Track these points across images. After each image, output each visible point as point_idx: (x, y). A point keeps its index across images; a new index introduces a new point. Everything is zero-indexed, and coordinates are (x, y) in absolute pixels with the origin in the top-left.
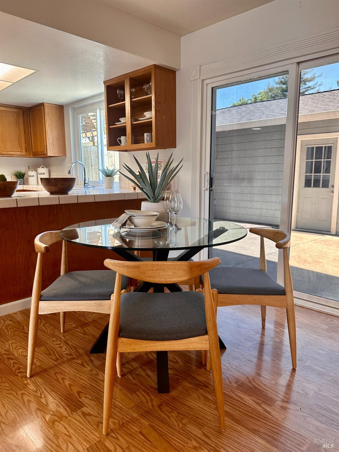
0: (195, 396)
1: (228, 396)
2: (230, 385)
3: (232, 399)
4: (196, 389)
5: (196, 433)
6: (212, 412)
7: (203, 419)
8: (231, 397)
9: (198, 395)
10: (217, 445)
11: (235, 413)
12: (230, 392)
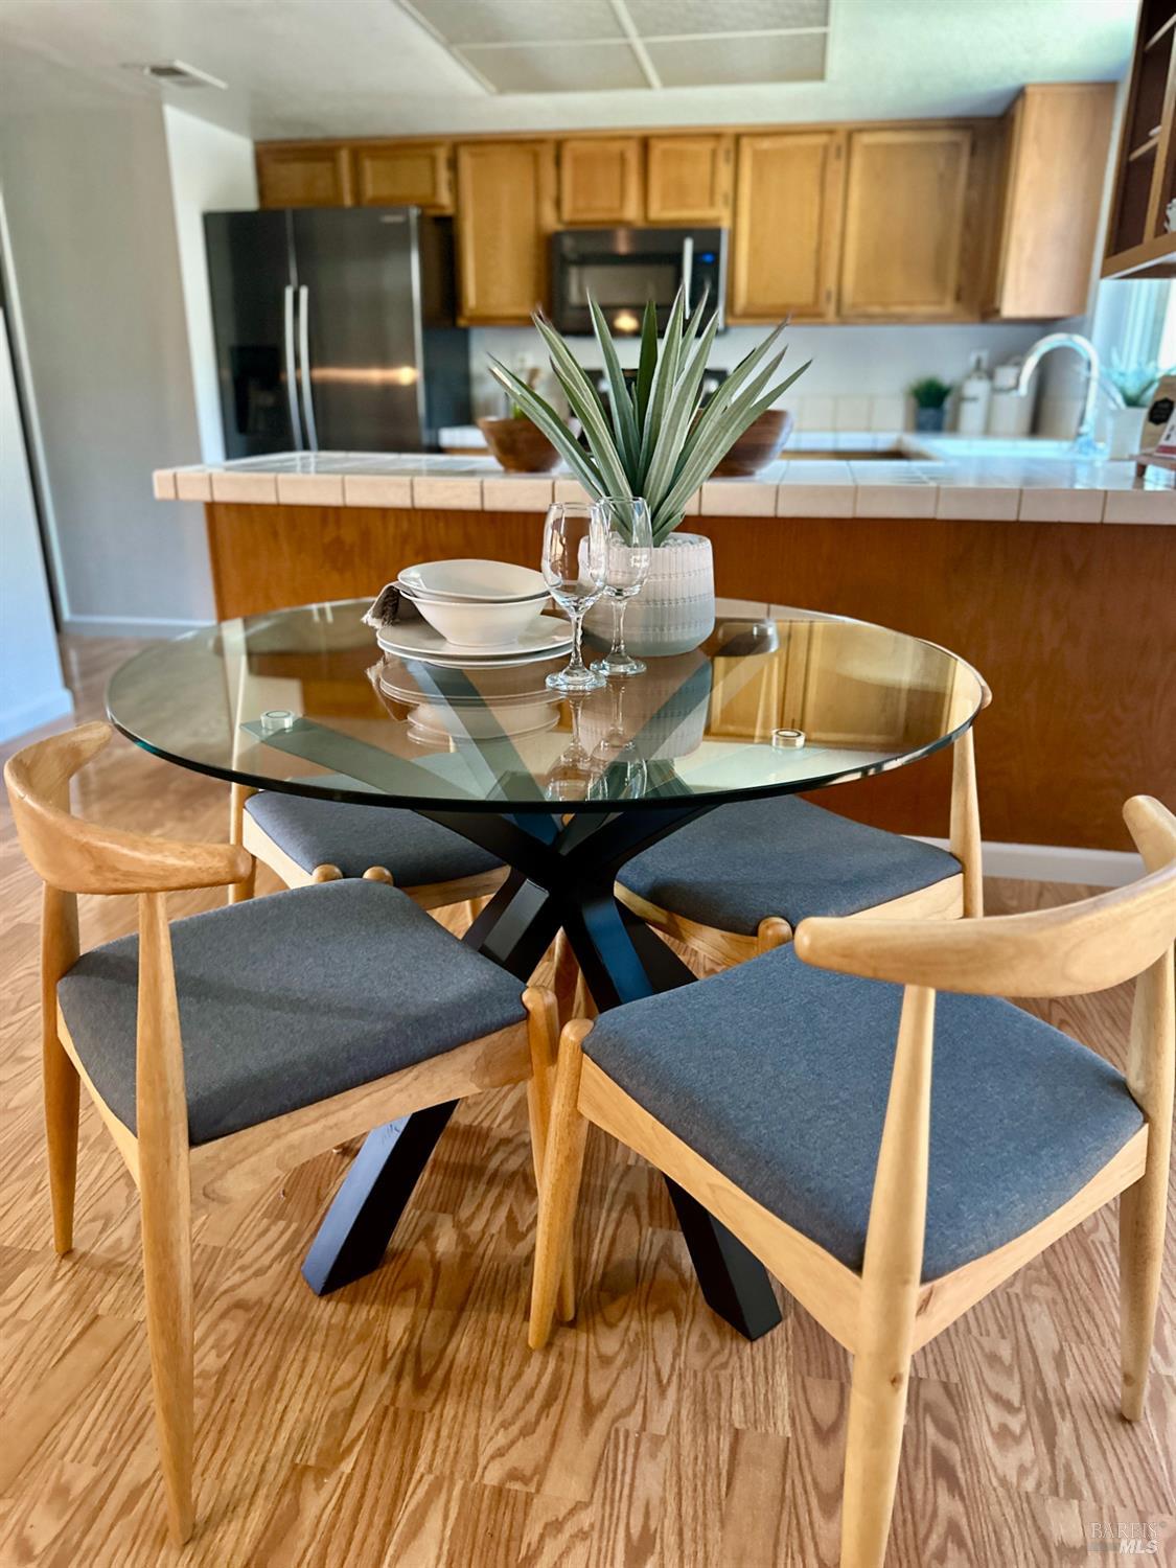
0: (346, 1371)
1: (400, 1479)
2: (482, 1461)
3: (385, 1501)
4: (385, 1363)
5: (136, 1464)
6: (272, 1467)
7: (221, 1453)
8: (398, 1495)
9: (355, 1378)
10: (92, 1554)
11: (302, 1544)
12: (429, 1478)
